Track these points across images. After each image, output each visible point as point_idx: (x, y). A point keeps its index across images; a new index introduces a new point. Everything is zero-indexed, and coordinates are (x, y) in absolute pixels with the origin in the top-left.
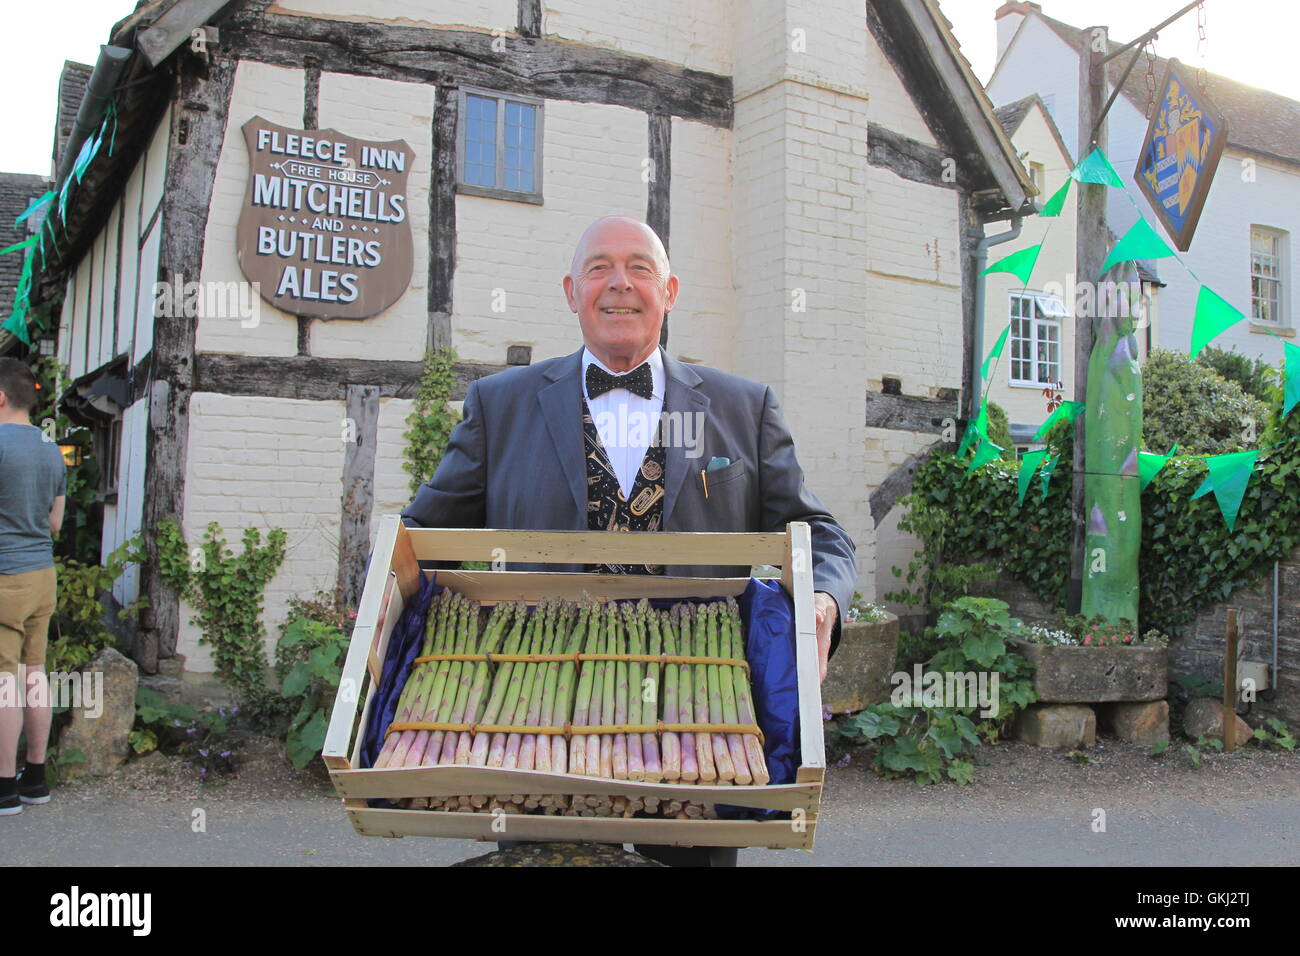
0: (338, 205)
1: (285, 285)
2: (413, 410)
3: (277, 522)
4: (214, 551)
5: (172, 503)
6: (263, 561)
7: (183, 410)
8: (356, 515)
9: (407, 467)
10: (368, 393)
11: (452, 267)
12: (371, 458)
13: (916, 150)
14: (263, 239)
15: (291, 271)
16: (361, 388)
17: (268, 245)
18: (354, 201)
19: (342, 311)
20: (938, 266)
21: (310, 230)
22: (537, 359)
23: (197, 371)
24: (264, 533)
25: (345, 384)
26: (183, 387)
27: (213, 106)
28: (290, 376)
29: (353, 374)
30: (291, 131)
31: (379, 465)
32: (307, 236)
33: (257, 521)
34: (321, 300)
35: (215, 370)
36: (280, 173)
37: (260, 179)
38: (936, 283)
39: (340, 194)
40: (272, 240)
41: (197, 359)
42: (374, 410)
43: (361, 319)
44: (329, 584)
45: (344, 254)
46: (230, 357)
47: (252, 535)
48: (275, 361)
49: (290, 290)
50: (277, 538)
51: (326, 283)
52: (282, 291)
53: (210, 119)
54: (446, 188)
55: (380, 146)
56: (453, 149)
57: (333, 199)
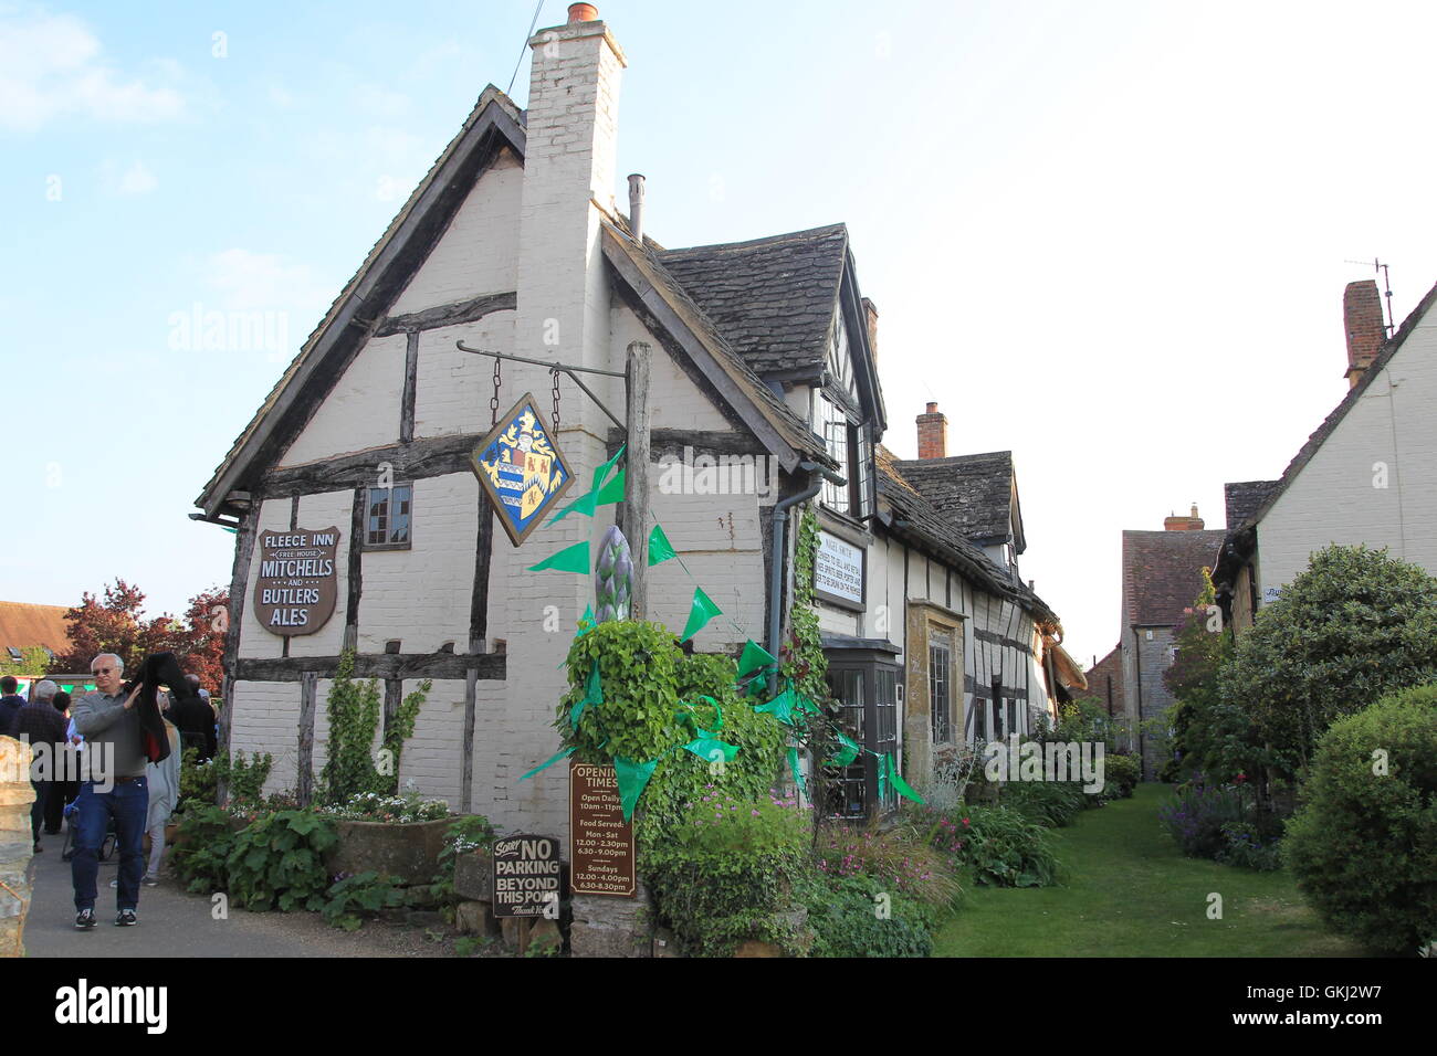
0: (301, 570)
1: (274, 619)
2: (333, 685)
3: (268, 749)
4: (240, 764)
5: (225, 739)
6: (263, 769)
7: (232, 690)
8: (305, 745)
9: (329, 719)
10: (312, 676)
11: (359, 596)
12: (313, 713)
13: (709, 439)
14: (265, 595)
15: (277, 611)
16: (308, 673)
17: (267, 599)
18: (308, 567)
19: (299, 631)
20: (733, 536)
21: (286, 587)
22: (403, 650)
23: (238, 669)
24: (262, 756)
25: (301, 671)
26: (232, 678)
27: (251, 528)
28: (277, 669)
29: (306, 665)
30: (281, 534)
31: (316, 717)
32: (285, 591)
33: (260, 749)
34: (290, 626)
35: (247, 668)
36: (274, 559)
37: (265, 563)
38: (733, 550)
39: (301, 565)
40: (269, 596)
41: (239, 661)
42: (315, 686)
43: (310, 634)
44: (293, 786)
45: (301, 598)
46: (252, 661)
47: (256, 757)
48: (271, 661)
49: (276, 622)
50: (268, 758)
51: (293, 616)
52: (272, 623)
53: (250, 535)
54: (357, 549)
55: (321, 533)
56: (362, 526)
57: (299, 568)
